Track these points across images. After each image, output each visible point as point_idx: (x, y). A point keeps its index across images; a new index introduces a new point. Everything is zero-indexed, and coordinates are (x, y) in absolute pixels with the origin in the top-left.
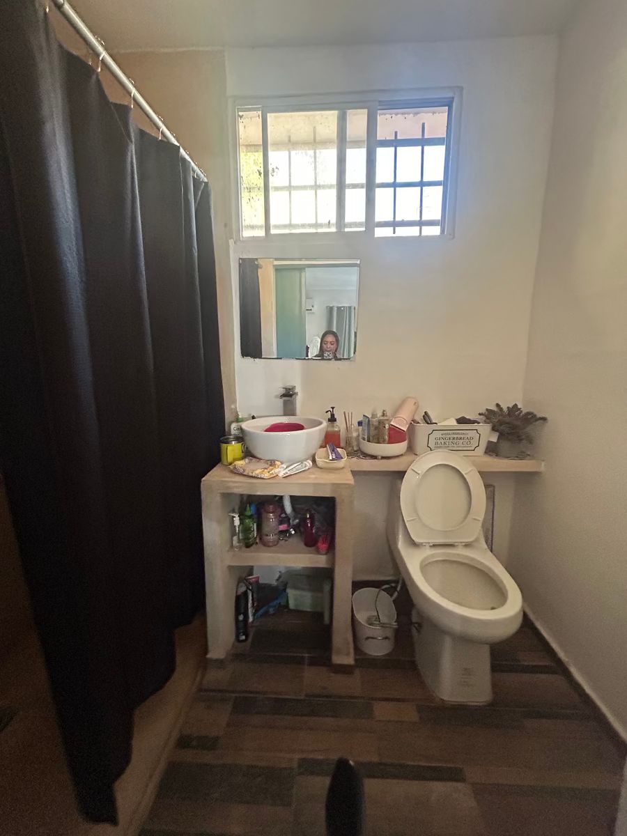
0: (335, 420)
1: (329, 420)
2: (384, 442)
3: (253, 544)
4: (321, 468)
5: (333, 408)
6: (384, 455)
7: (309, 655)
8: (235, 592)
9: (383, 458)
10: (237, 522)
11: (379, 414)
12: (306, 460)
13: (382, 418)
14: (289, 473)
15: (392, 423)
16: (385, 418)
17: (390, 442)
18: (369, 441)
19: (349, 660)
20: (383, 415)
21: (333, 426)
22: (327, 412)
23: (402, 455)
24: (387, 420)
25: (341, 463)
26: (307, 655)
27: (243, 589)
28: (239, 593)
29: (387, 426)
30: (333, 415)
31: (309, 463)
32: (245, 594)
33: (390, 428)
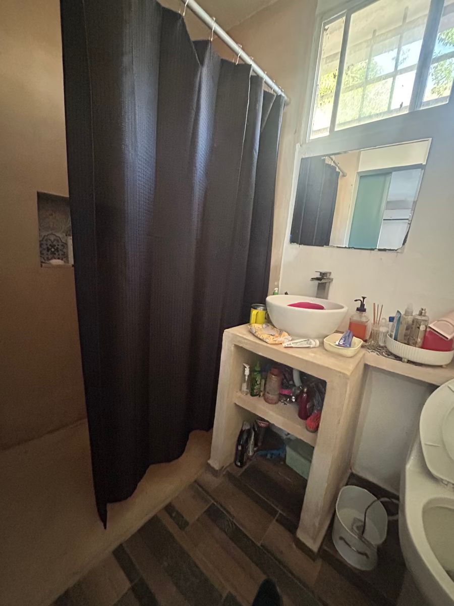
0: (364, 310)
1: (358, 309)
2: (415, 344)
3: (257, 395)
4: (326, 350)
5: (364, 298)
6: (412, 359)
7: (282, 513)
8: (241, 427)
9: (409, 362)
10: (247, 372)
11: (416, 312)
12: (314, 338)
13: (419, 318)
14: (292, 345)
15: (431, 326)
16: (423, 318)
17: (423, 347)
18: (396, 339)
19: (314, 547)
20: (421, 314)
21: (361, 317)
22: (356, 300)
23: (441, 366)
24: (426, 321)
25: (349, 352)
26: (280, 511)
27: (247, 427)
28: (244, 429)
29: (422, 328)
30: (362, 305)
31: (315, 343)
32: (249, 432)
33: (425, 331)
